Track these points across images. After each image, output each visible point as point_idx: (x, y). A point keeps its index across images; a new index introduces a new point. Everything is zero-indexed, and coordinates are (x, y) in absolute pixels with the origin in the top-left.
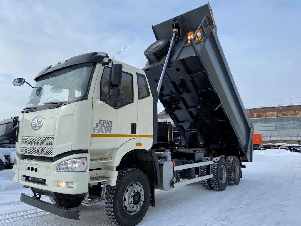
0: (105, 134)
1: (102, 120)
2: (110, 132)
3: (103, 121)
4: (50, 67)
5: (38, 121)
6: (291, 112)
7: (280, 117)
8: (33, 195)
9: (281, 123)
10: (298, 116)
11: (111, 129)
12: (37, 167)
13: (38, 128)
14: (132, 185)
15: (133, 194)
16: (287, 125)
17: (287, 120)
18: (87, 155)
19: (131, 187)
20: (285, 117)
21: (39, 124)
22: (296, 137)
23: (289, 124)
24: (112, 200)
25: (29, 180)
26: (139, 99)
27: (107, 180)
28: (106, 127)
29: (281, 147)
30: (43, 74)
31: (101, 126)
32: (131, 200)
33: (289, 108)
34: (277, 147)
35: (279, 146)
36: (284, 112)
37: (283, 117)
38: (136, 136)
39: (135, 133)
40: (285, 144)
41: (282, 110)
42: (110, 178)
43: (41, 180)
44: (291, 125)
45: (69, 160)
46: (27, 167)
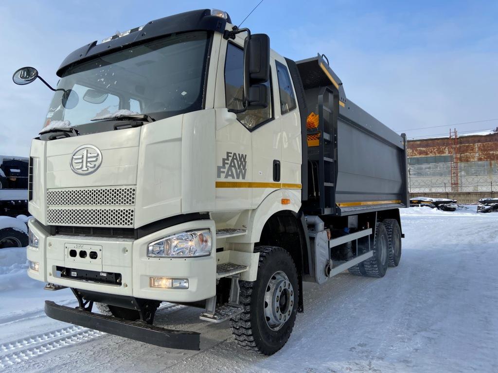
0: (236, 180)
1: (231, 153)
2: (244, 178)
3: (233, 153)
4: (94, 44)
5: (89, 155)
6: (434, 149)
7: (415, 157)
8: (78, 305)
9: (416, 166)
10: (444, 155)
11: (245, 170)
12: (95, 249)
13: (91, 170)
14: (274, 278)
15: (279, 294)
16: (425, 169)
17: (427, 161)
18: (210, 224)
19: (273, 281)
20: (423, 156)
21: (91, 161)
22: (442, 188)
23: (429, 168)
24: (248, 307)
25: (72, 275)
26: (283, 113)
27: (241, 271)
28: (237, 167)
29: (423, 203)
30: (79, 58)
31: (231, 166)
32: (277, 304)
33: (430, 142)
34: (415, 203)
35: (419, 202)
36: (424, 149)
37: (420, 156)
38: (279, 186)
39: (279, 180)
40: (428, 199)
41: (420, 146)
42: (245, 267)
43: (105, 275)
44: (433, 168)
45: (174, 234)
46: (69, 250)
